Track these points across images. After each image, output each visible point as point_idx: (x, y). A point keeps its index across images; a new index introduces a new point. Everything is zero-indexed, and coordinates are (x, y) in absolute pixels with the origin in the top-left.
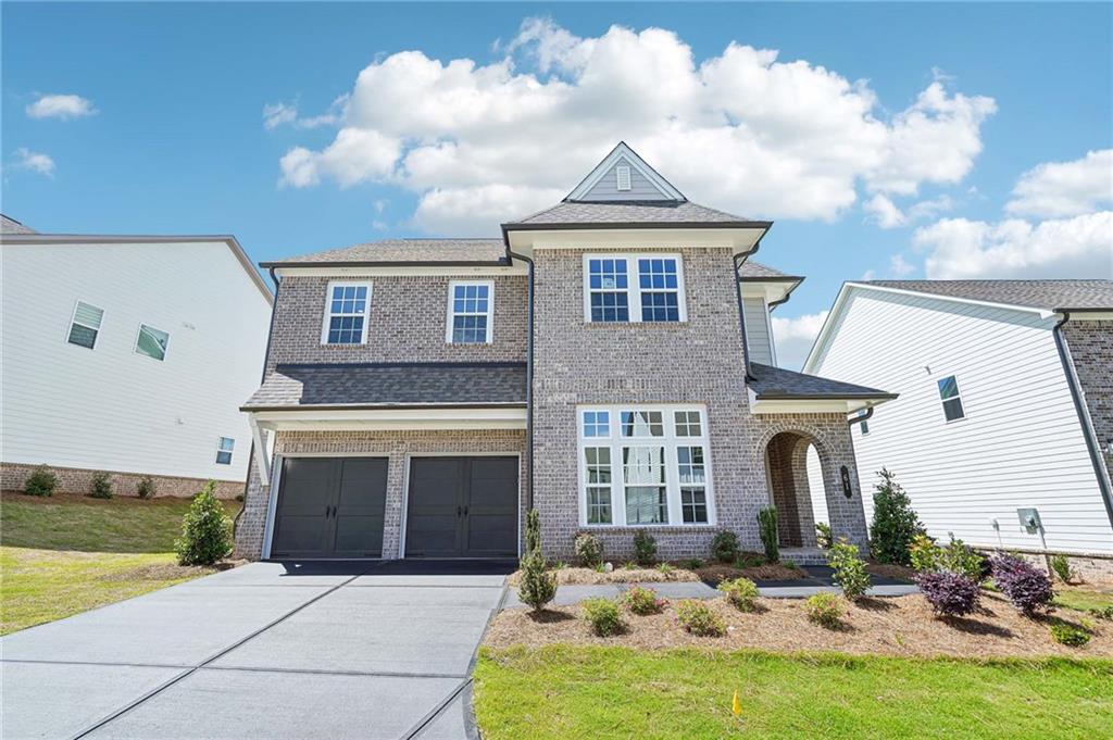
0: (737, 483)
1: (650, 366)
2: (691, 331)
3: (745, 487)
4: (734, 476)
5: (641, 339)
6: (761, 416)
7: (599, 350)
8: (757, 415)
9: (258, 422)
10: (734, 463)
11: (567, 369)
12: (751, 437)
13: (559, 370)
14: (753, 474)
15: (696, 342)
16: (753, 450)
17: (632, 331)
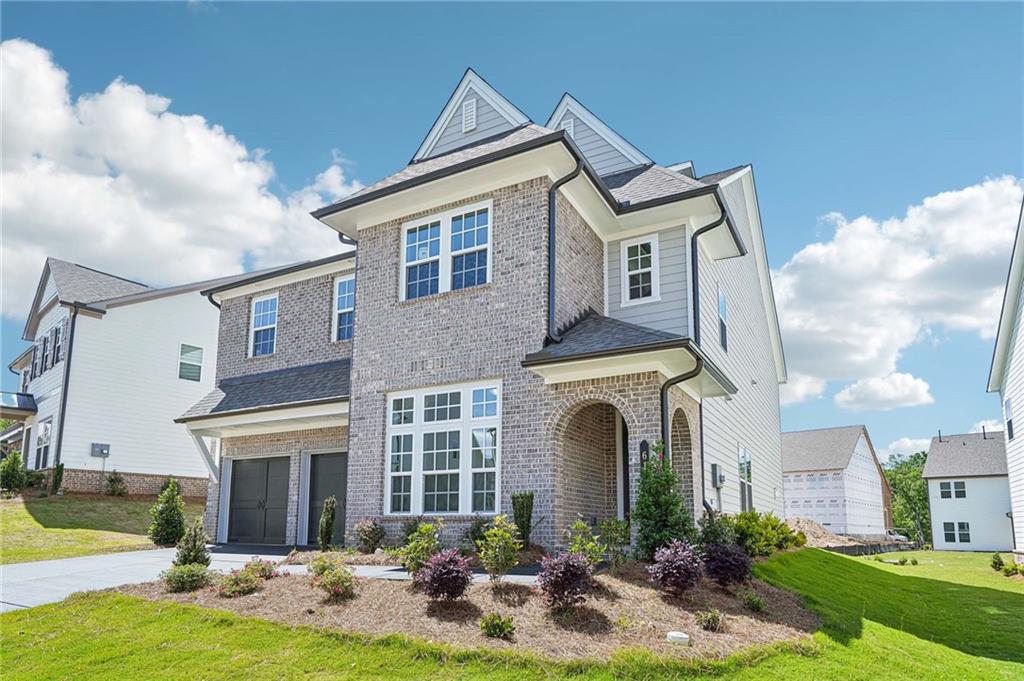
0: (523, 466)
1: (450, 342)
2: (493, 294)
3: (530, 472)
4: (521, 459)
5: (444, 311)
6: (556, 386)
7: (406, 331)
8: (552, 385)
9: (192, 431)
10: (523, 444)
11: (378, 356)
12: (543, 413)
13: (373, 358)
14: (540, 456)
15: (497, 306)
16: (543, 427)
17: (437, 305)
